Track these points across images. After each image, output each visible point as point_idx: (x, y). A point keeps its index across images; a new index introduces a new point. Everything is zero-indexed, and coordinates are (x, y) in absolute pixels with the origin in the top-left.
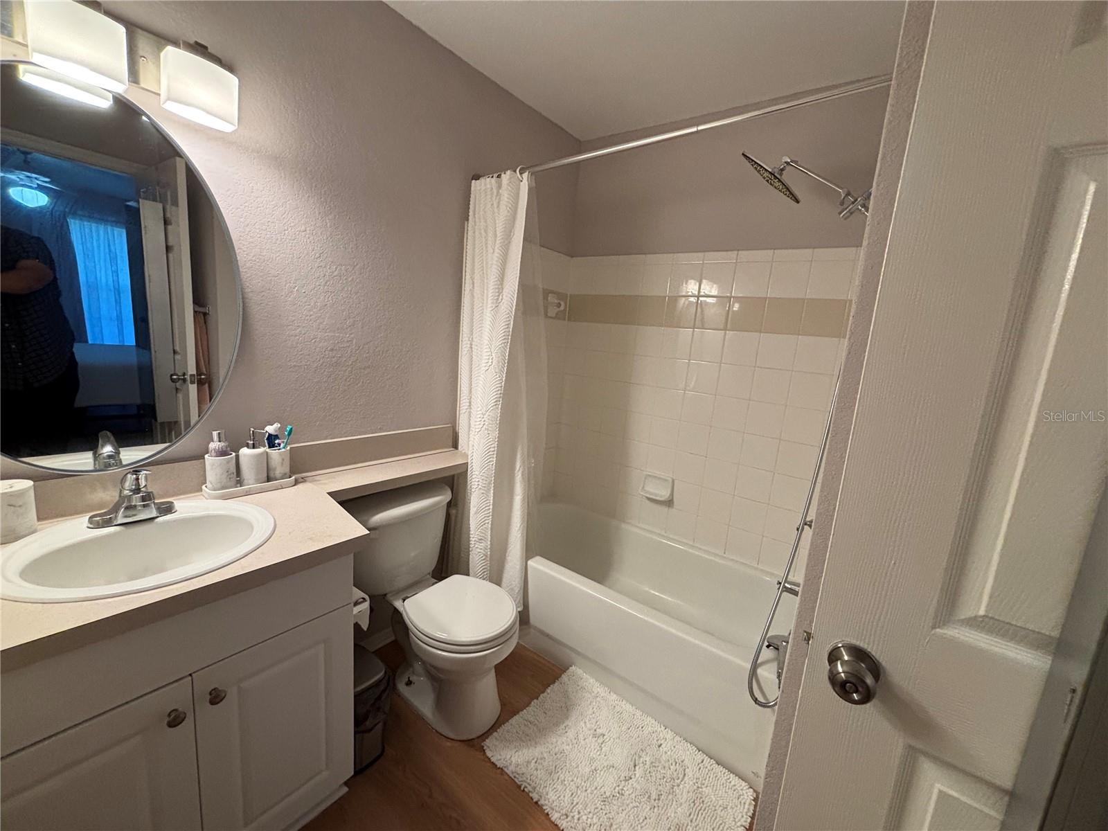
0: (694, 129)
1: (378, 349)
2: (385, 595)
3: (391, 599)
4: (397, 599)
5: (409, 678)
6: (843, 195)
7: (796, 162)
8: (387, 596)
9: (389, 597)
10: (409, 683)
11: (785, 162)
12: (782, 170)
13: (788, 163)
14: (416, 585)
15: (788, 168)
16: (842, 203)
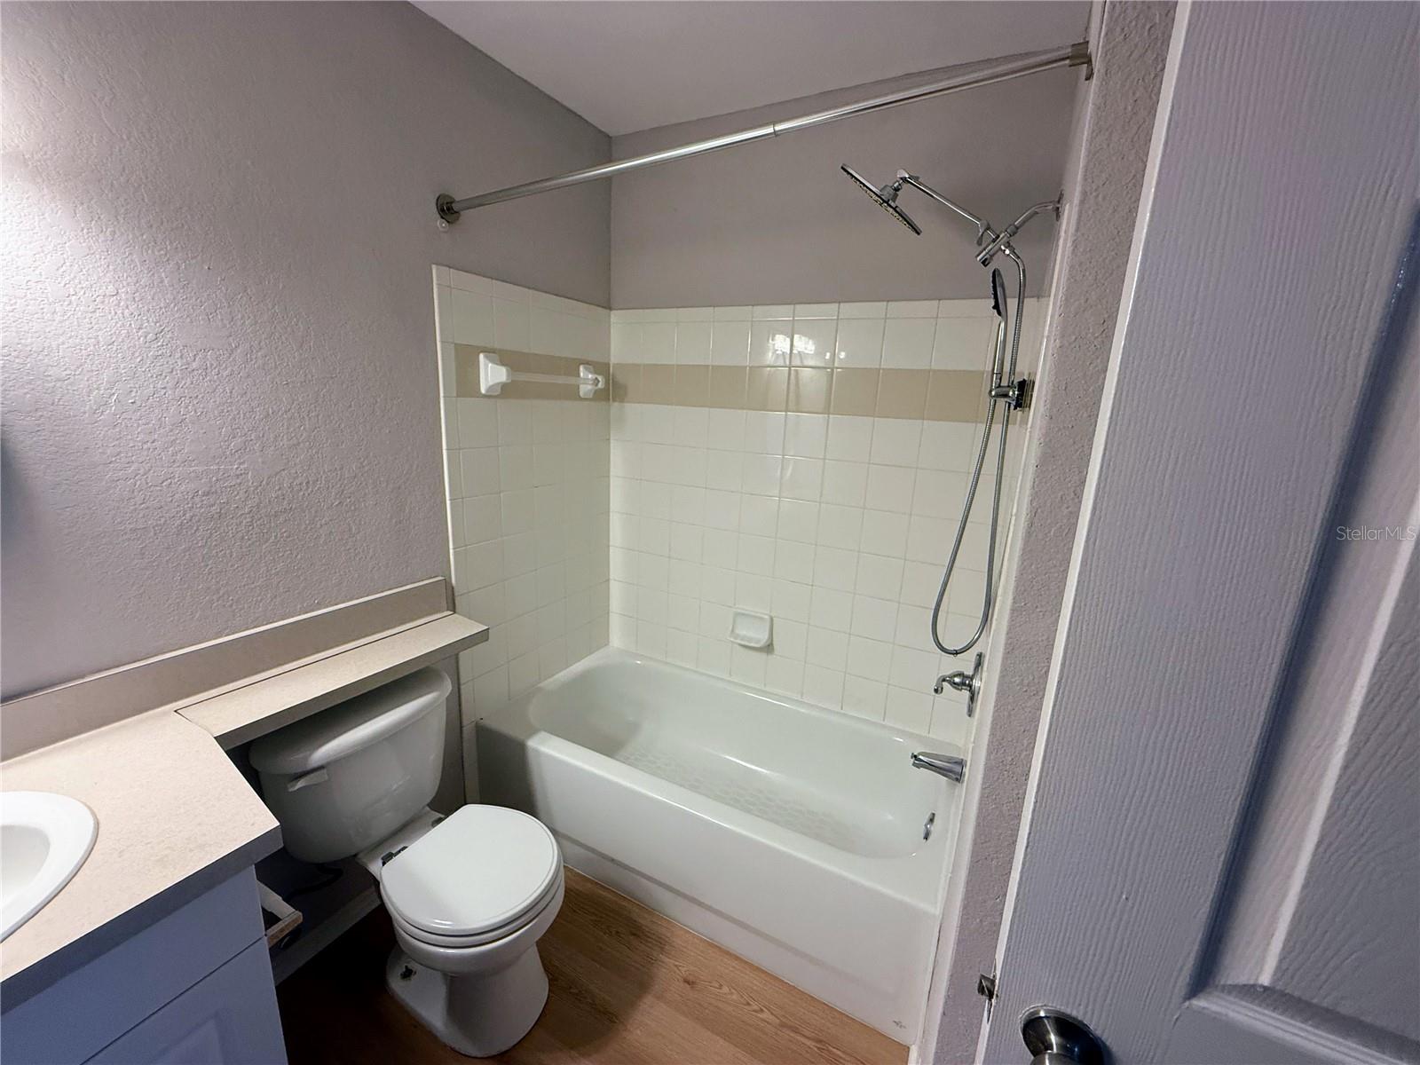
0: (770, 130)
1: (298, 481)
2: (355, 855)
3: (364, 860)
4: (373, 859)
5: (406, 967)
6: (981, 231)
7: (916, 179)
8: (359, 856)
9: (363, 859)
10: (408, 974)
11: (901, 178)
12: (897, 190)
13: (904, 179)
14: (408, 828)
15: (905, 186)
16: (979, 243)
